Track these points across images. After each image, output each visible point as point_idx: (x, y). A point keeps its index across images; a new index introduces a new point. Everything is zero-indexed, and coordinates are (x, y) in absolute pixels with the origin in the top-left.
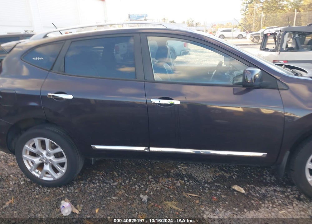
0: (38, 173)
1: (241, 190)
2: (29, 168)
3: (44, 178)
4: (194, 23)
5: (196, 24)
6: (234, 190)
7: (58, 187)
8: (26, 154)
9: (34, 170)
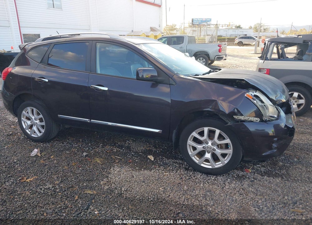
0: (29, 131)
1: (152, 158)
2: (24, 127)
3: (33, 135)
4: (262, 28)
5: (265, 29)
6: (149, 159)
7: (40, 143)
8: (24, 118)
9: (28, 129)
